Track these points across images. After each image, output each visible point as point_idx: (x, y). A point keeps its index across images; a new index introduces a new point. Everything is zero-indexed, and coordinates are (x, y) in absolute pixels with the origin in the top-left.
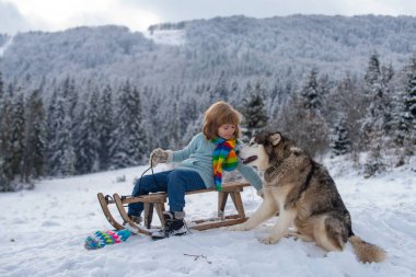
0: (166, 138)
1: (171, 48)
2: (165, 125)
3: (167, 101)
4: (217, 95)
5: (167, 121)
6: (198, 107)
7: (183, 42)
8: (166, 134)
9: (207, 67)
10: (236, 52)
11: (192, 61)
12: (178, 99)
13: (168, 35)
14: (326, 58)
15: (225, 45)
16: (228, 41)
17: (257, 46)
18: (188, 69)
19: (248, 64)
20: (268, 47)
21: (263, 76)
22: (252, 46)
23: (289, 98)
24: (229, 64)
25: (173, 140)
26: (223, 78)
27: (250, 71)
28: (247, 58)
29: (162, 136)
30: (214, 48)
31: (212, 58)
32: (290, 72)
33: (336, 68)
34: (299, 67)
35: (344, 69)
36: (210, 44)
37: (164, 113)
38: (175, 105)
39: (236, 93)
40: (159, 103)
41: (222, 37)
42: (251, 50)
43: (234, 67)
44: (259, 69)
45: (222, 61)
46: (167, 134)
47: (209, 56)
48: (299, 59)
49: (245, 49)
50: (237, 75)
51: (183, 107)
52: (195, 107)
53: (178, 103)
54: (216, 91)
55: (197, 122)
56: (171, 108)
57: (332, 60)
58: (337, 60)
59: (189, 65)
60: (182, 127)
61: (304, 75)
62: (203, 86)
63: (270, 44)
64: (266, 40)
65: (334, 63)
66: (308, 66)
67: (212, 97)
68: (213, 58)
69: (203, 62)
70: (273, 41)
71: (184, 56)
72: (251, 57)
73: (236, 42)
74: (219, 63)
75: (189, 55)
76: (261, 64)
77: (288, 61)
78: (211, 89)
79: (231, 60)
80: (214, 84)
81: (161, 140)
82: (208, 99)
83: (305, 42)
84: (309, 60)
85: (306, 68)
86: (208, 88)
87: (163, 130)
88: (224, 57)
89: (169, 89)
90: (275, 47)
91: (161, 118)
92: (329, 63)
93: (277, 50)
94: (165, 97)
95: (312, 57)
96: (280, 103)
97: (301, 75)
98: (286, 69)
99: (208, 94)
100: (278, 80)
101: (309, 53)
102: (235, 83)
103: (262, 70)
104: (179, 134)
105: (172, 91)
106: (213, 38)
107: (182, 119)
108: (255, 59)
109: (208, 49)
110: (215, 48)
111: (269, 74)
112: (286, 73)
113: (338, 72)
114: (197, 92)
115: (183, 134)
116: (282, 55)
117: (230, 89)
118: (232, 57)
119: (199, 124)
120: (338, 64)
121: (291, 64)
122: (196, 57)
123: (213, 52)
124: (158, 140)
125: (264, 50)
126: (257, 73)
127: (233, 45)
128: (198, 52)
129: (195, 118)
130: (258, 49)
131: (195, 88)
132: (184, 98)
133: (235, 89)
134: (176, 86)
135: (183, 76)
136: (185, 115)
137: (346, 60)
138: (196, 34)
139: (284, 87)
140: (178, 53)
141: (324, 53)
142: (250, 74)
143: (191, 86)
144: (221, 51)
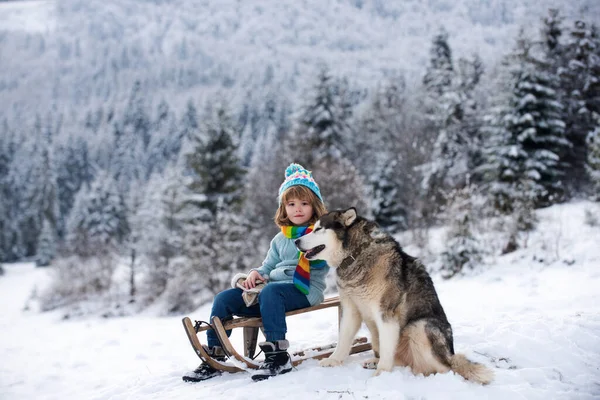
0: (31, 220)
1: (29, 38)
2: (27, 194)
3: (28, 145)
4: (130, 129)
5: (31, 187)
6: (92, 154)
7: (52, 24)
8: (29, 213)
9: (102, 72)
10: (159, 40)
11: (71, 62)
12: (50, 141)
13: (19, 12)
14: (340, 45)
15: (136, 28)
16: (141, 19)
17: (203, 27)
18: (66, 79)
19: (186, 65)
20: (224, 27)
21: (217, 87)
22: (192, 27)
23: (272, 129)
24: (147, 65)
25: (46, 223)
26: (139, 96)
27: (191, 79)
28: (182, 51)
29: (21, 217)
30: (114, 35)
31: (111, 55)
32: (269, 76)
33: (361, 63)
34: (287, 66)
35: (377, 64)
36: (107, 26)
37: (24, 171)
38: (45, 154)
39: (166, 124)
40: (12, 151)
41: (129, 11)
42: (190, 36)
43: (157, 71)
44: (208, 72)
45: (133, 59)
46: (33, 211)
47: (106, 52)
48: (286, 48)
49: (177, 35)
50: (164, 85)
51: (63, 157)
52: (85, 155)
53: (51, 149)
54: (126, 123)
55: (95, 185)
56: (38, 160)
57: (351, 49)
58: (361, 47)
59: (65, 71)
60: (61, 197)
61: (300, 81)
62: (100, 113)
63: (228, 21)
64: (219, 15)
65: (357, 54)
66: (305, 61)
67: (118, 133)
68: (115, 54)
69: (94, 63)
70: (232, 14)
71: (54, 53)
72: (191, 50)
73: (159, 19)
74: (126, 64)
75: (65, 51)
76: (211, 63)
77: (265, 53)
78: (117, 118)
79: (150, 58)
80: (121, 107)
81: (21, 225)
82: (111, 138)
83: (296, 14)
84: (307, 50)
85: (301, 66)
86: (110, 117)
87: (23, 205)
88: (136, 52)
89: (31, 121)
90: (237, 26)
91: (18, 182)
92: (347, 55)
93: (242, 32)
94: (24, 139)
95: (313, 43)
96: (255, 139)
97: (292, 81)
98: (262, 70)
99: (111, 129)
100: (249, 94)
101: (306, 35)
102: (163, 104)
103: (214, 76)
104: (57, 212)
105: (38, 126)
106: (111, 14)
107: (61, 181)
108: (198, 52)
109: (104, 38)
110: (117, 34)
111: (228, 83)
112: (262, 77)
113: (365, 71)
114: (88, 125)
115: (65, 211)
116: (252, 42)
117: (153, 116)
118: (152, 52)
119: (99, 190)
120: (366, 55)
121: (273, 61)
122: (78, 54)
123: (113, 42)
124: (14, 225)
125: (216, 32)
126: (205, 81)
127: (152, 26)
128: (83, 45)
129: (89, 178)
130: (202, 33)
131: (82, 116)
132: (62, 138)
133: (164, 116)
134: (43, 117)
135: (56, 95)
136: (65, 173)
137: (381, 47)
138: (77, 9)
139: (262, 106)
140: (42, 48)
141: (334, 34)
142: (190, 85)
143: (73, 114)
144: (129, 40)
